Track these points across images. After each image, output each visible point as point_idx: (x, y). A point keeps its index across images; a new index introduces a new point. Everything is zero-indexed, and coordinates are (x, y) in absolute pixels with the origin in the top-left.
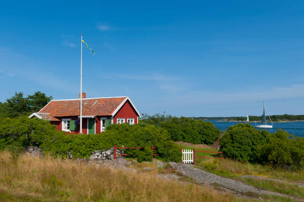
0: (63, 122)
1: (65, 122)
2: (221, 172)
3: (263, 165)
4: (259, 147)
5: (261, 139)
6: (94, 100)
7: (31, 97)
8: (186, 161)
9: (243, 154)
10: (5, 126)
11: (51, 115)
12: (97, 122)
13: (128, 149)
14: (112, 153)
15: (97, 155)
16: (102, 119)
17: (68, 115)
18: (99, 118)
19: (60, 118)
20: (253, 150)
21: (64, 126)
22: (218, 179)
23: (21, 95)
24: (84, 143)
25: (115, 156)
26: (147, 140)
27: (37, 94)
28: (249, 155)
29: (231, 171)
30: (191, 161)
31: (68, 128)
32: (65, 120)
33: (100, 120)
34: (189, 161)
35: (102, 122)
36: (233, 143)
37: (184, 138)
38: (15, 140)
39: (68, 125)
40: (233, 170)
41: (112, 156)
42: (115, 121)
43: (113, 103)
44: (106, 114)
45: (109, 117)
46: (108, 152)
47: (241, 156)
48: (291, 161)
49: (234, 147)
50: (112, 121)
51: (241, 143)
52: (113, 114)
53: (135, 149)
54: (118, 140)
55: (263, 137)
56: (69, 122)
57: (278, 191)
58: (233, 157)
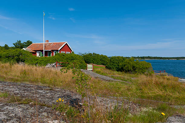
0: (37, 53)
1: (38, 53)
2: (102, 74)
3: (122, 72)
4: (120, 64)
5: (123, 61)
6: (51, 43)
7: (25, 43)
8: (89, 69)
9: (114, 67)
10: (8, 53)
11: (31, 50)
12: (52, 53)
13: (63, 63)
14: (55, 65)
15: (49, 65)
16: (54, 51)
17: (39, 50)
18: (53, 51)
19: (36, 51)
20: (118, 65)
21: (38, 54)
22: (99, 76)
23: (20, 41)
24: (43, 60)
25: (57, 66)
26: (72, 60)
27: (28, 42)
28: (116, 68)
29: (106, 73)
30: (91, 69)
31: (40, 56)
32: (38, 52)
33: (53, 52)
34: (90, 69)
35: (54, 53)
36: (110, 62)
37: (93, 62)
38: (13, 58)
39: (40, 54)
40: (108, 73)
41: (55, 66)
42: (60, 52)
43: (60, 45)
44: (56, 49)
45: (57, 51)
46: (54, 64)
47: (113, 68)
48: (132, 70)
49: (110, 64)
50: (59, 52)
51: (113, 63)
52: (59, 49)
53: (66, 63)
54: (59, 59)
55: (123, 60)
56: (40, 53)
57: (122, 80)
58: (110, 68)
